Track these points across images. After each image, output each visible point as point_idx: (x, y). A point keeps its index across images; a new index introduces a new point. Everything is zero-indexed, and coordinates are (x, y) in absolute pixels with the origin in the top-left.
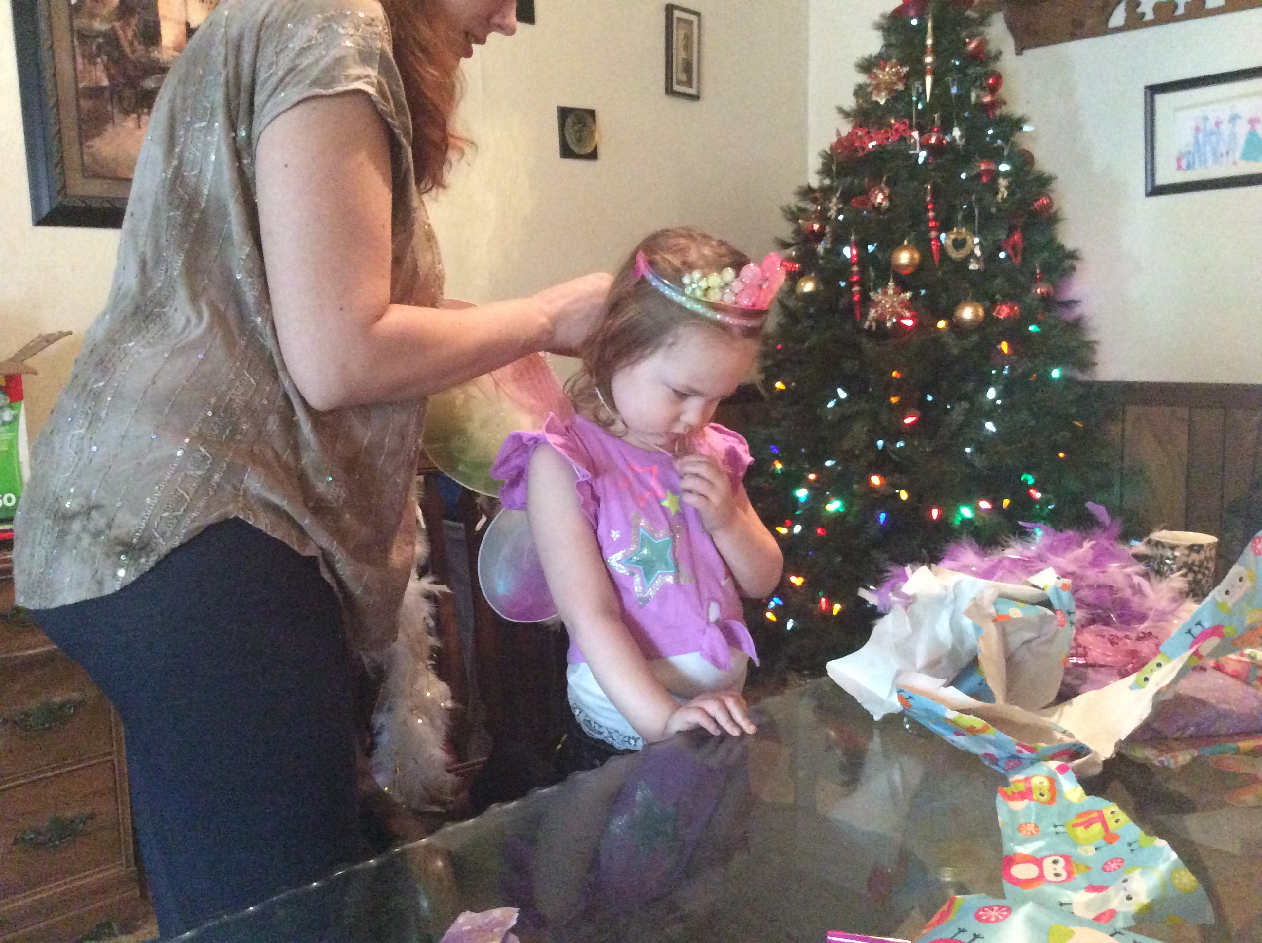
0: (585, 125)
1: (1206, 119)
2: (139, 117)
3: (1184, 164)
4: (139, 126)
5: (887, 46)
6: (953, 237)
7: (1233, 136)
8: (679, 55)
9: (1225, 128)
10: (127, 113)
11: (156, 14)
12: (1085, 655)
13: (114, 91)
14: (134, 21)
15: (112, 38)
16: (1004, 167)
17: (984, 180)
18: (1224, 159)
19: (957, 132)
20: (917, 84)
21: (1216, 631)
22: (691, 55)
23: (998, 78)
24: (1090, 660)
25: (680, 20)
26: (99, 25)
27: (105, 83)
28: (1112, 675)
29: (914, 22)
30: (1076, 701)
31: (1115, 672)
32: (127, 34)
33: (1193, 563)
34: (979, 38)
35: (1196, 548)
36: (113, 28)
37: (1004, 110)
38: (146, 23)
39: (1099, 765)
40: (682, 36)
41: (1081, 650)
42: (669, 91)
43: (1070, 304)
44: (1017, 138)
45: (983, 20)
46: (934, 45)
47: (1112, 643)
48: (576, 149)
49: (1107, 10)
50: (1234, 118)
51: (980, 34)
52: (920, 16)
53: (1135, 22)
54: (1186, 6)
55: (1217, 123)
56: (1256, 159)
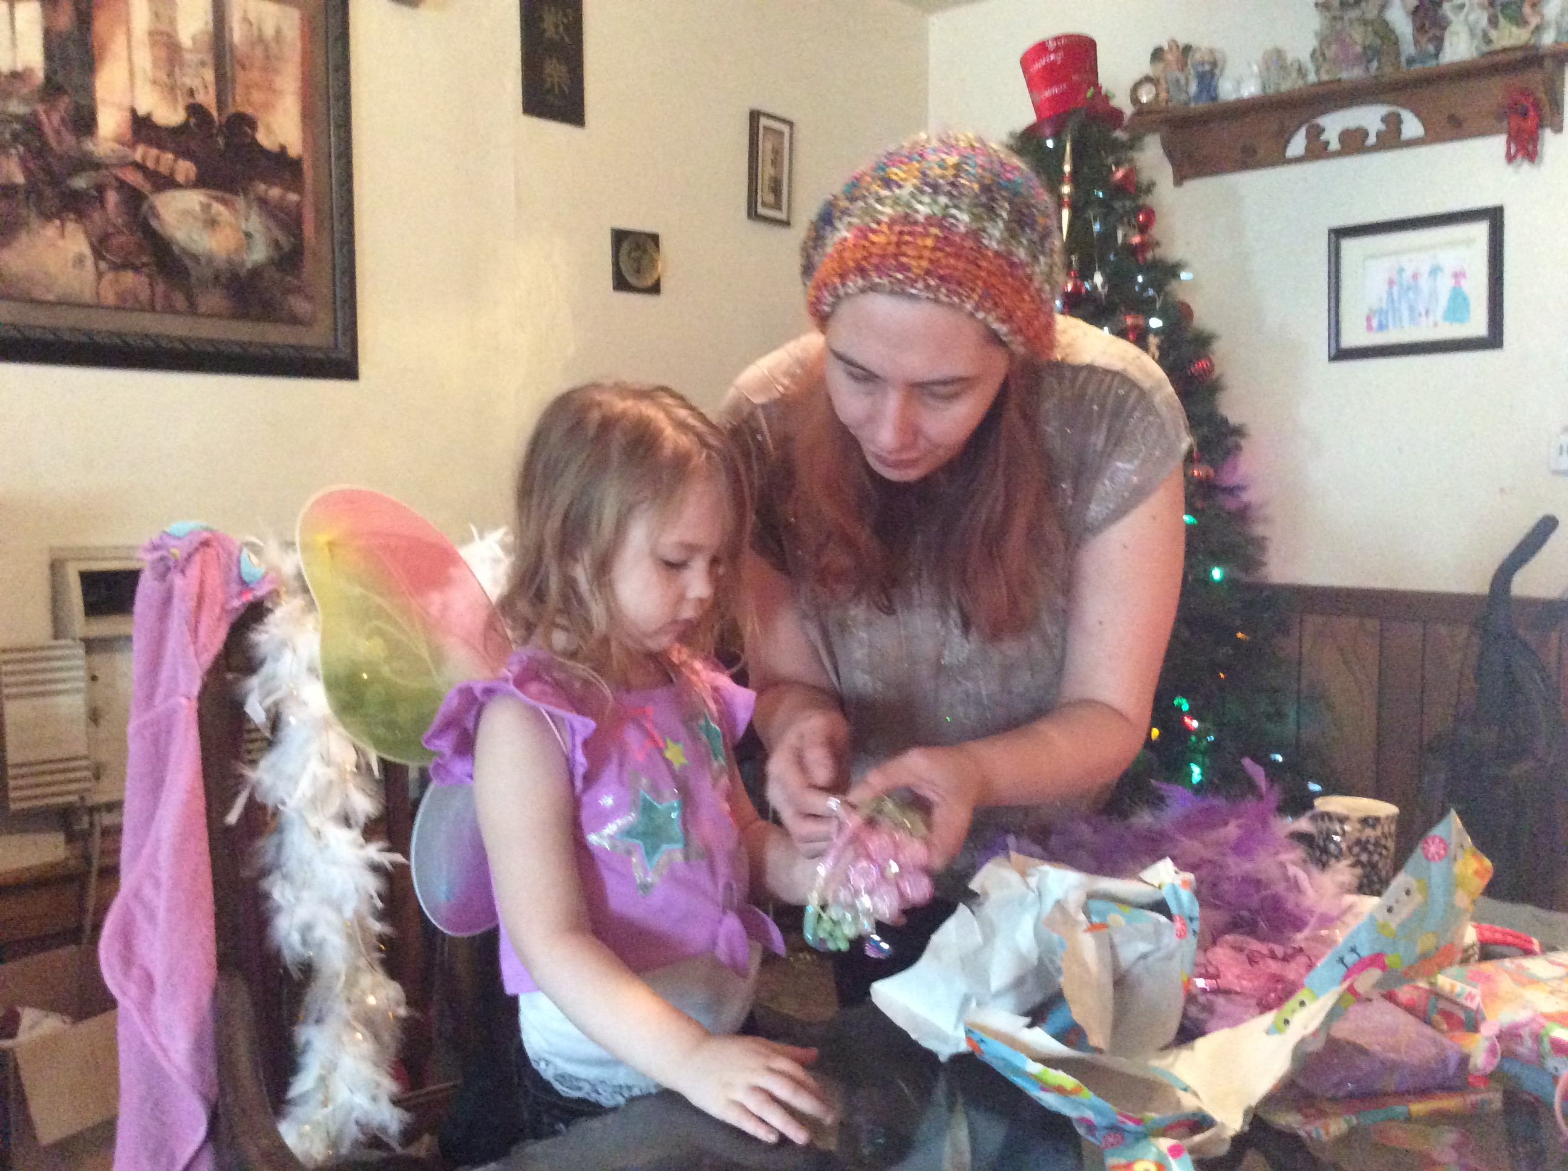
0: (645, 251)
1: (1401, 270)
2: (63, 225)
3: (1375, 323)
4: (62, 235)
7: (1434, 294)
8: (766, 170)
9: (1424, 282)
10: (47, 217)
11: (93, 98)
12: (1216, 977)
13: (32, 190)
14: (64, 103)
15: (32, 126)
16: (1155, 323)
18: (1423, 320)
19: (1098, 279)
21: (1376, 960)
22: (781, 172)
23: (1150, 214)
24: (1222, 983)
25: (765, 128)
26: (16, 107)
27: (20, 179)
28: (1247, 1006)
29: (1050, 144)
30: (1200, 1043)
31: (1253, 1002)
32: (52, 121)
33: (1368, 842)
34: (1127, 166)
35: (1371, 822)
36: (35, 114)
37: (1159, 252)
38: (78, 108)
39: (1224, 1140)
40: (769, 146)
41: (1211, 970)
42: (753, 213)
43: (1234, 490)
44: (1173, 286)
45: (1134, 143)
46: (1075, 171)
47: (1252, 961)
48: (632, 280)
49: (1284, 137)
50: (1435, 271)
51: (1131, 160)
52: (1057, 136)
53: (1317, 151)
54: (1379, 135)
55: (1415, 276)
56: (1461, 321)
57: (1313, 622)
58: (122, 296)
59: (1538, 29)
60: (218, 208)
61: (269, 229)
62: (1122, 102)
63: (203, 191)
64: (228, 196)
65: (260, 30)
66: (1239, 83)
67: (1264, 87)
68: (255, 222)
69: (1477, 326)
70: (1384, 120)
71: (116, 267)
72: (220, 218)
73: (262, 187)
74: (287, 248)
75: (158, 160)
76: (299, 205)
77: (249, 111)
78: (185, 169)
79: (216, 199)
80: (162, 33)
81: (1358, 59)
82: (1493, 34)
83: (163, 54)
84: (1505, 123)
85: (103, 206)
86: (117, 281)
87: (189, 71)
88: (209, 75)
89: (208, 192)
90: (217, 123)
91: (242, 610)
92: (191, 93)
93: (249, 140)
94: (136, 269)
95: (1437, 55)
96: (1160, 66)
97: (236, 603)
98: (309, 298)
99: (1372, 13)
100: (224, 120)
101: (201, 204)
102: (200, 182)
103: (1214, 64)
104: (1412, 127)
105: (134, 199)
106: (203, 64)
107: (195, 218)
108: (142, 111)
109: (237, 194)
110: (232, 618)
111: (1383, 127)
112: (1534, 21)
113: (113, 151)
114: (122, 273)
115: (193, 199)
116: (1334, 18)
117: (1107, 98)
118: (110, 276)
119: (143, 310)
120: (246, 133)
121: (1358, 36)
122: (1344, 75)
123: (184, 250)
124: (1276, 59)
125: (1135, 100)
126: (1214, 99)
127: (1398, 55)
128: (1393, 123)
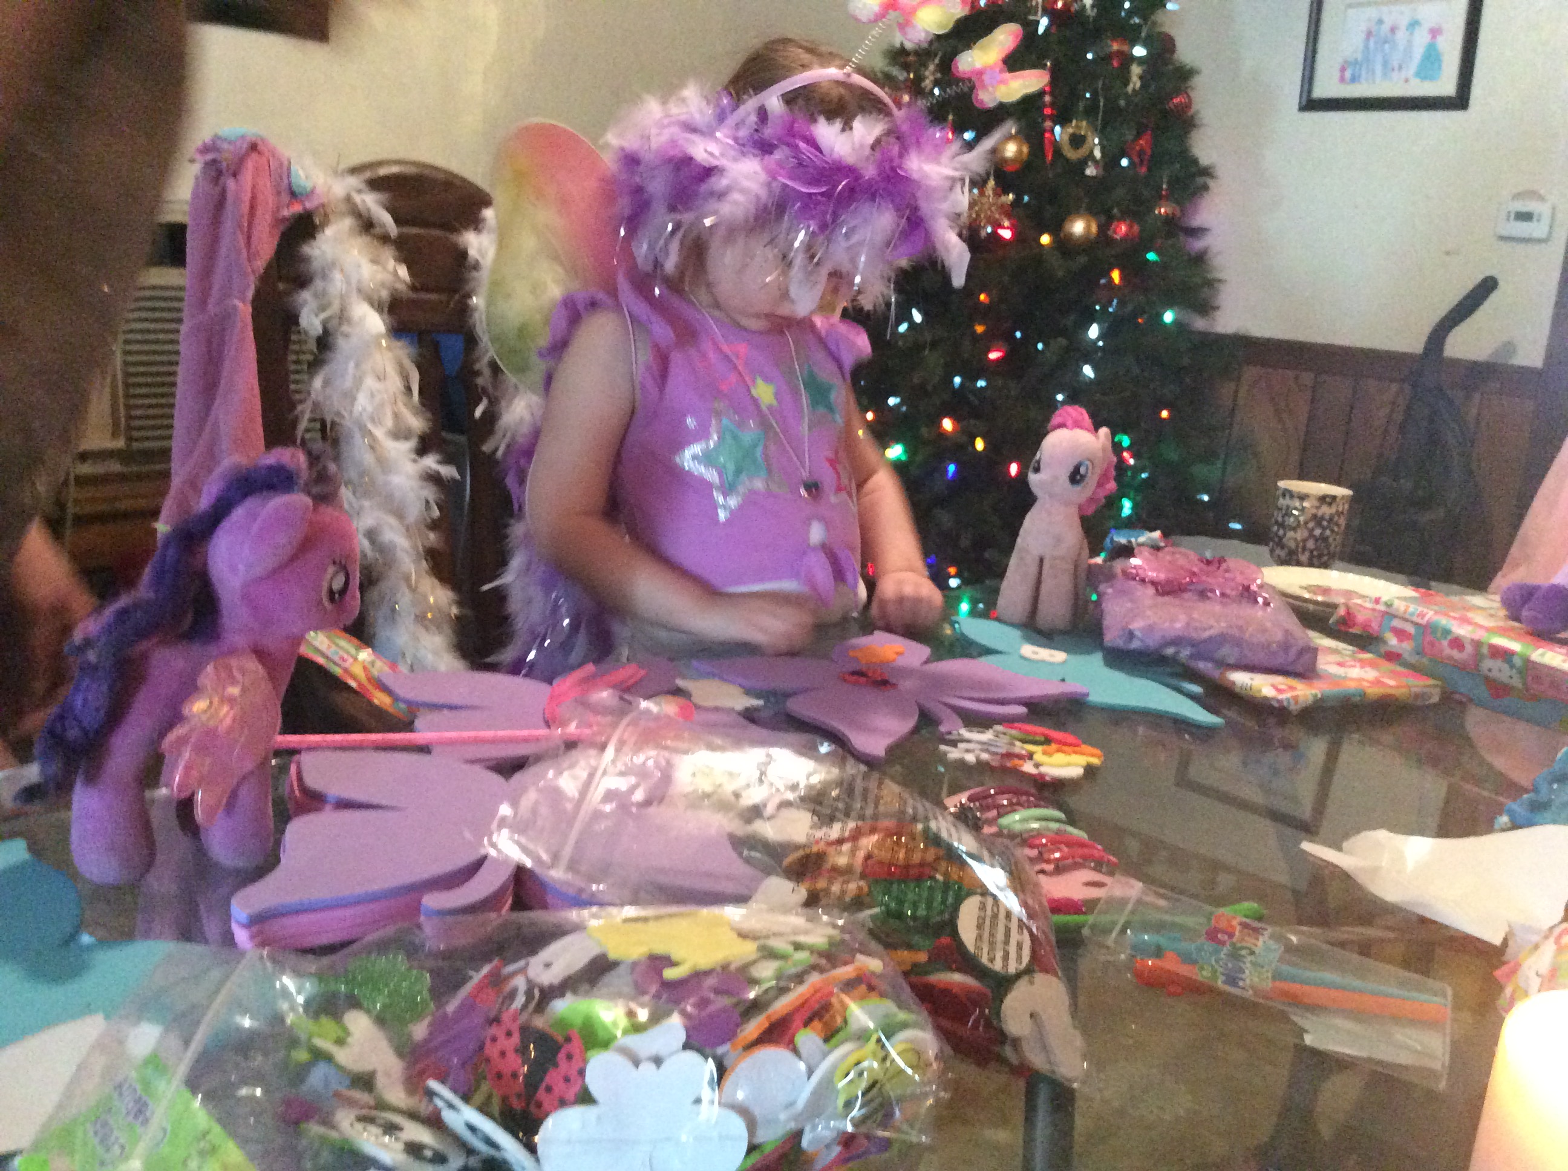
1: (1380, 22)
3: (1348, 74)
6: (1070, 130)
7: (1409, 49)
9: (1401, 36)
16: (1139, 51)
17: (1115, 63)
18: (1395, 75)
33: (1322, 518)
35: (1327, 501)
43: (1196, 232)
44: (1159, 16)
50: (1414, 24)
55: (1393, 30)
56: (1431, 78)
57: (1250, 373)
69: (1447, 86)
91: (292, 221)
97: (286, 213)
110: (282, 228)
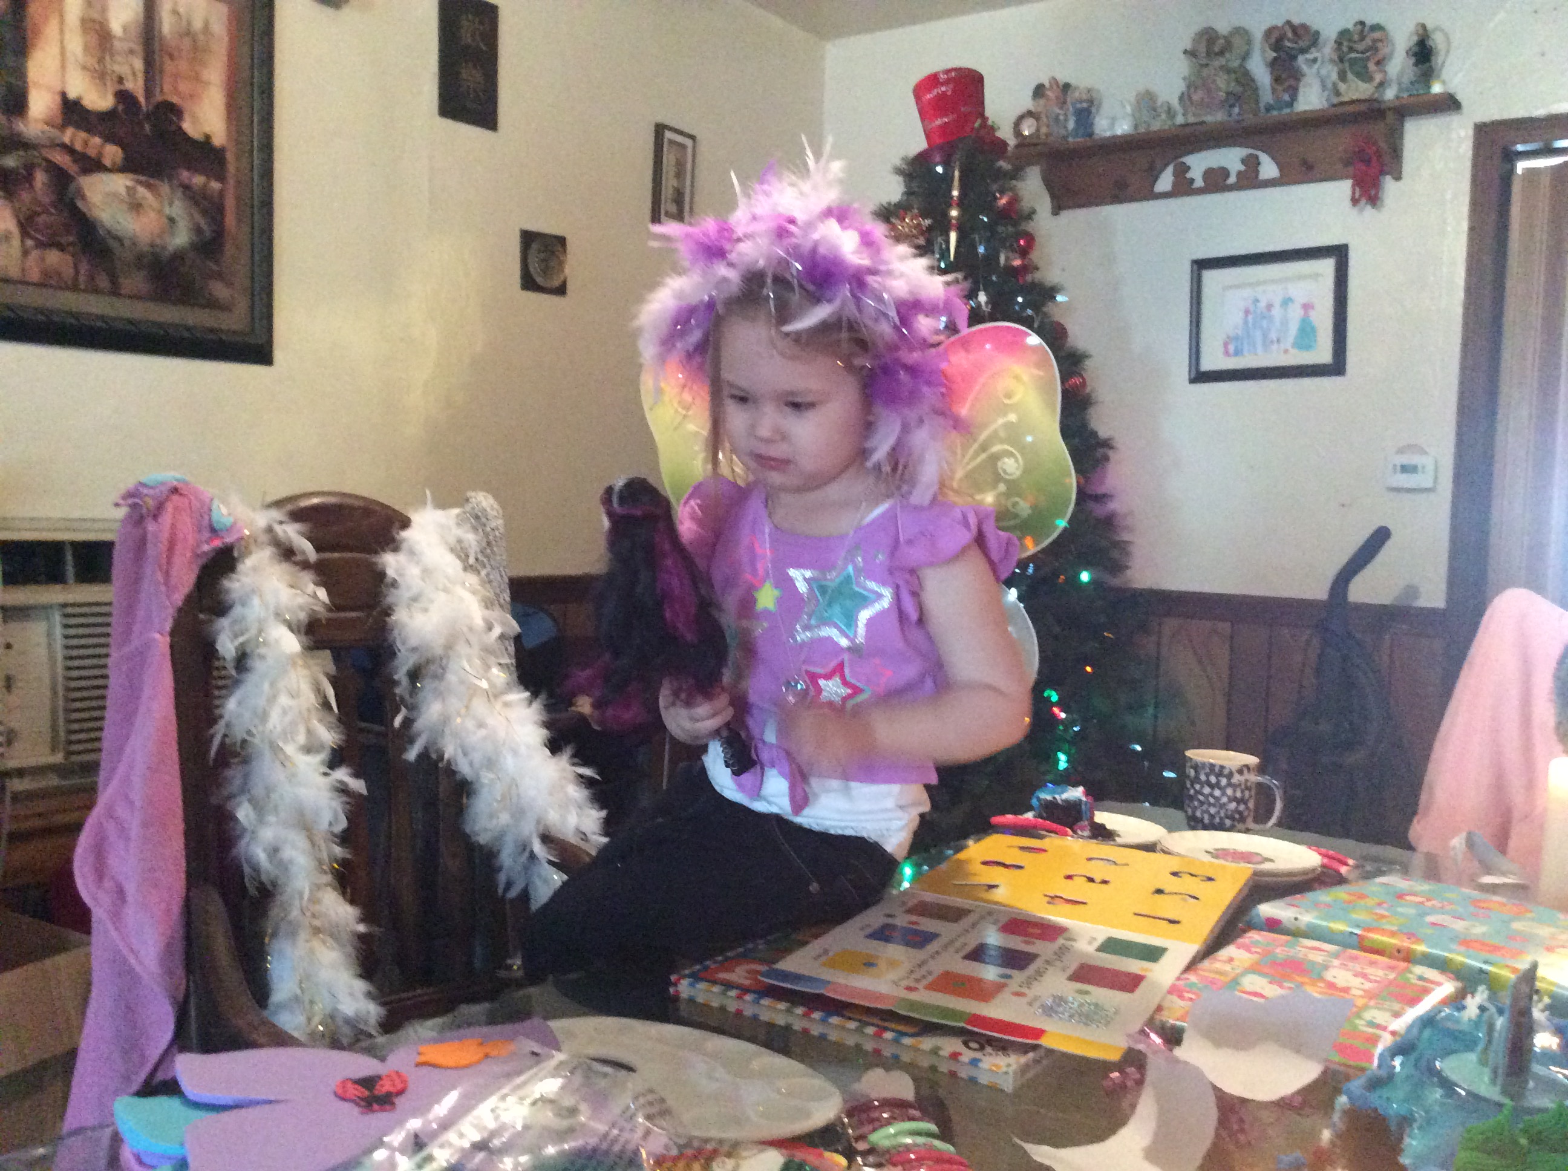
0: (553, 253)
1: (1257, 301)
3: (1231, 348)
5: (909, 193)
7: (1285, 322)
9: (1277, 312)
11: (24, 80)
18: (1275, 347)
19: (982, 297)
20: (940, 239)
23: (1030, 239)
29: (939, 169)
34: (1010, 194)
37: (1038, 276)
38: (10, 88)
43: (1103, 498)
44: (1049, 308)
45: (1016, 173)
46: (960, 197)
48: (539, 280)
49: (1154, 173)
50: (1287, 301)
51: (1012, 189)
52: (946, 164)
53: (1183, 188)
54: (1239, 173)
55: (1269, 307)
56: (1308, 347)
57: (1170, 625)
58: (46, 274)
59: (1382, 85)
60: (142, 191)
61: (191, 215)
62: (1006, 133)
63: (131, 176)
64: (152, 181)
65: (189, 23)
66: (1113, 120)
67: (1136, 127)
68: (178, 208)
69: (1323, 354)
70: (1243, 161)
71: (41, 245)
72: (143, 202)
73: (185, 174)
74: (208, 234)
75: (86, 143)
76: (221, 193)
77: (174, 99)
78: (112, 153)
79: (140, 183)
80: (94, 21)
81: (1222, 104)
82: (1342, 87)
83: (94, 40)
84: (1351, 170)
85: (31, 186)
86: (43, 259)
87: (119, 59)
88: (139, 64)
89: (136, 177)
90: (144, 109)
91: (211, 555)
92: (121, 80)
93: (173, 128)
94: (62, 248)
95: (1290, 104)
96: (1042, 102)
97: (206, 548)
98: (229, 284)
99: (1235, 64)
100: (150, 108)
101: (127, 187)
102: (127, 167)
103: (1091, 102)
104: (1269, 169)
105: (61, 179)
106: (131, 52)
107: (122, 201)
108: (72, 95)
109: (163, 181)
110: (201, 561)
111: (1242, 168)
112: (1378, 77)
113: (43, 132)
114: (48, 251)
115: (120, 183)
116: (1202, 66)
117: (992, 129)
118: (35, 254)
119: (67, 288)
120: (171, 122)
121: (1223, 83)
122: (1209, 119)
123: (109, 232)
124: (1147, 101)
125: (1018, 133)
126: (1091, 135)
127: (1257, 102)
128: (1252, 164)
